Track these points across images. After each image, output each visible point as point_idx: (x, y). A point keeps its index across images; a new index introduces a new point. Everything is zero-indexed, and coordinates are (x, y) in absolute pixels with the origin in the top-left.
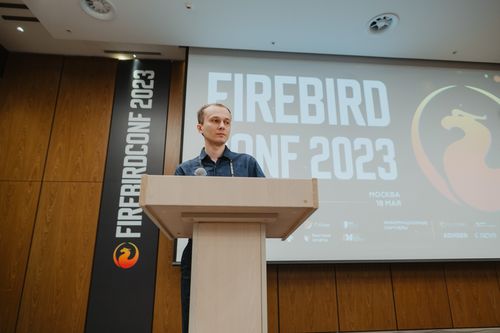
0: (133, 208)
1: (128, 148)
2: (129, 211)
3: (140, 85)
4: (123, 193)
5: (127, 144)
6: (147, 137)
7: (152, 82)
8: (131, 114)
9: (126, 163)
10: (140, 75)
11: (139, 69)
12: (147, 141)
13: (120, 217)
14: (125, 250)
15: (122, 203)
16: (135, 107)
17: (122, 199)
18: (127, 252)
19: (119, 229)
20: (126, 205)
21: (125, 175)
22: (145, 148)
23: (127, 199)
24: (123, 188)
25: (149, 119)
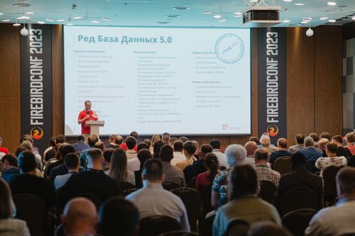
0: (38, 110)
1: (31, 77)
2: (36, 111)
3: (34, 38)
4: (32, 102)
5: (31, 75)
6: (41, 71)
7: (41, 37)
8: (31, 57)
9: (31, 86)
10: (33, 32)
11: (33, 28)
12: (41, 73)
13: (32, 114)
14: (36, 131)
15: (32, 108)
16: (33, 52)
17: (31, 105)
18: (37, 132)
19: (32, 121)
20: (34, 108)
21: (31, 93)
22: (41, 77)
23: (34, 105)
24: (32, 99)
25: (41, 60)
